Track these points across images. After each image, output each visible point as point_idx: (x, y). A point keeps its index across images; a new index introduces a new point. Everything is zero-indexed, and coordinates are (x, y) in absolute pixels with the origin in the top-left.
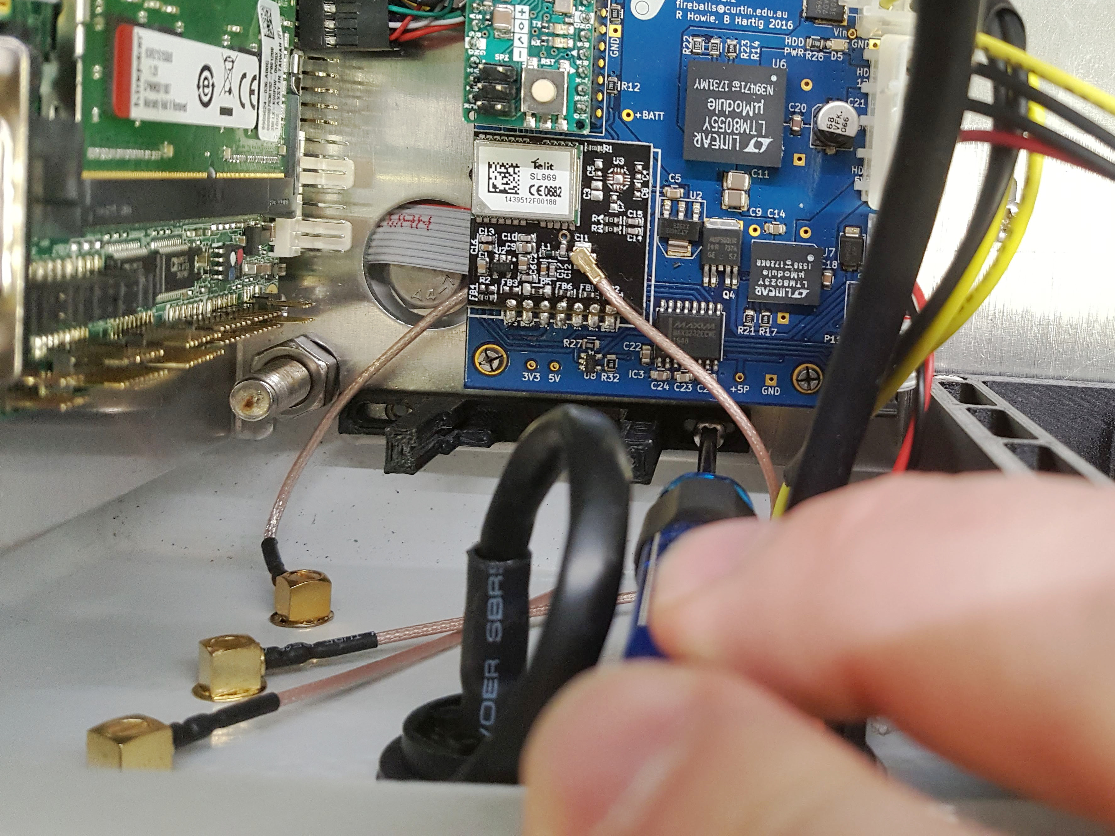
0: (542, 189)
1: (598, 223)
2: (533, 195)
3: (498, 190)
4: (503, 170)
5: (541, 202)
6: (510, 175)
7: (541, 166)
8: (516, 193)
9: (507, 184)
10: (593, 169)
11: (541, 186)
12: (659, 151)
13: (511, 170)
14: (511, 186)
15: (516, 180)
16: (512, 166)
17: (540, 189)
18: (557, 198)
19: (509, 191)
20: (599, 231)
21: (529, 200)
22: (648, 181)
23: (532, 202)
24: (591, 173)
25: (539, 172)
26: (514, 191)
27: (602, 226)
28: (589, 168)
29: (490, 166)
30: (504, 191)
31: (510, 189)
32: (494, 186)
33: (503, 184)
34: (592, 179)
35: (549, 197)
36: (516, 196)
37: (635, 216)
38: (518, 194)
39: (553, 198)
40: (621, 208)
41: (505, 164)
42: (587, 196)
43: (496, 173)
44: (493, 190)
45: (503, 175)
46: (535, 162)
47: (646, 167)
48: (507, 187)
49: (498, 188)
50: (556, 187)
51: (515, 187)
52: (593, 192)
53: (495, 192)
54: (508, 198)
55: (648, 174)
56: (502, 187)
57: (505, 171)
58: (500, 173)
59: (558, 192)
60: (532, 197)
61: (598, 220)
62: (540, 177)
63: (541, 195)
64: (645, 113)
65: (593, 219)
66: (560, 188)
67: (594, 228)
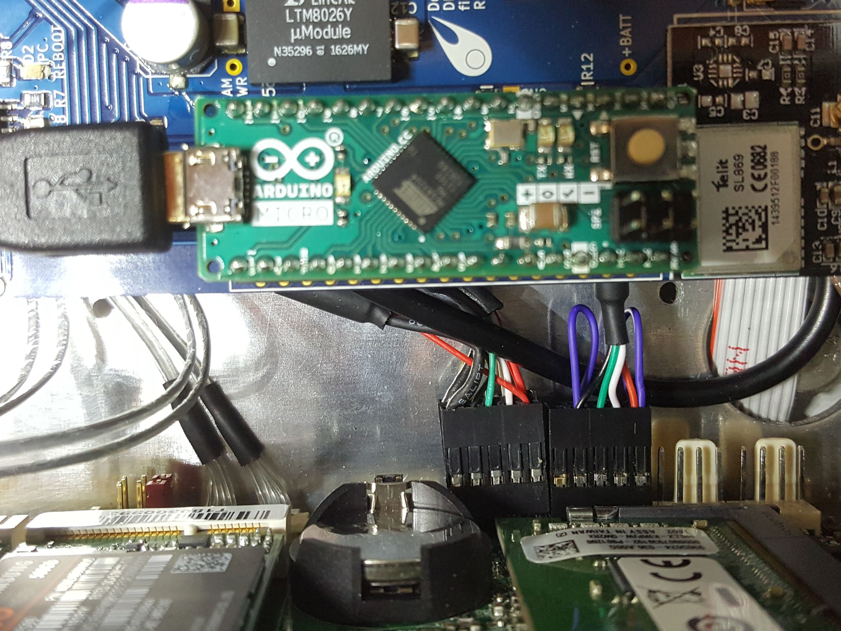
0: (756, 173)
1: (792, 95)
2: (766, 186)
3: (764, 236)
4: (733, 231)
5: (775, 174)
6: (740, 219)
7: (722, 178)
8: (766, 209)
9: (753, 223)
10: (713, 108)
11: (753, 175)
12: (676, 17)
13: (732, 220)
14: (756, 218)
15: (746, 211)
16: (726, 219)
17: (756, 176)
18: (769, 151)
19: (763, 219)
20: (803, 93)
21: (774, 191)
22: (724, 27)
23: (776, 186)
24: (719, 111)
25: (733, 179)
26: (763, 214)
27: (796, 89)
28: (713, 114)
29: (730, 249)
30: (765, 227)
31: (760, 219)
32: (759, 241)
33: (754, 229)
34: (728, 109)
35: (768, 163)
36: (770, 209)
37: (777, 42)
38: (766, 207)
39: (768, 157)
40: (767, 64)
41: (724, 228)
42: (754, 114)
43: (740, 240)
44: (764, 243)
45: (740, 231)
46: (718, 187)
47: (704, 32)
48: (758, 223)
49: (760, 236)
50: (752, 154)
51: (757, 212)
52: (748, 106)
53: (766, 240)
54: (774, 220)
55: (714, 28)
56: (759, 231)
57: (734, 228)
59: (758, 150)
60: (769, 186)
61: (788, 95)
62: (739, 178)
63: (766, 175)
64: (623, 42)
65: (787, 102)
66: (752, 148)
67: (800, 100)
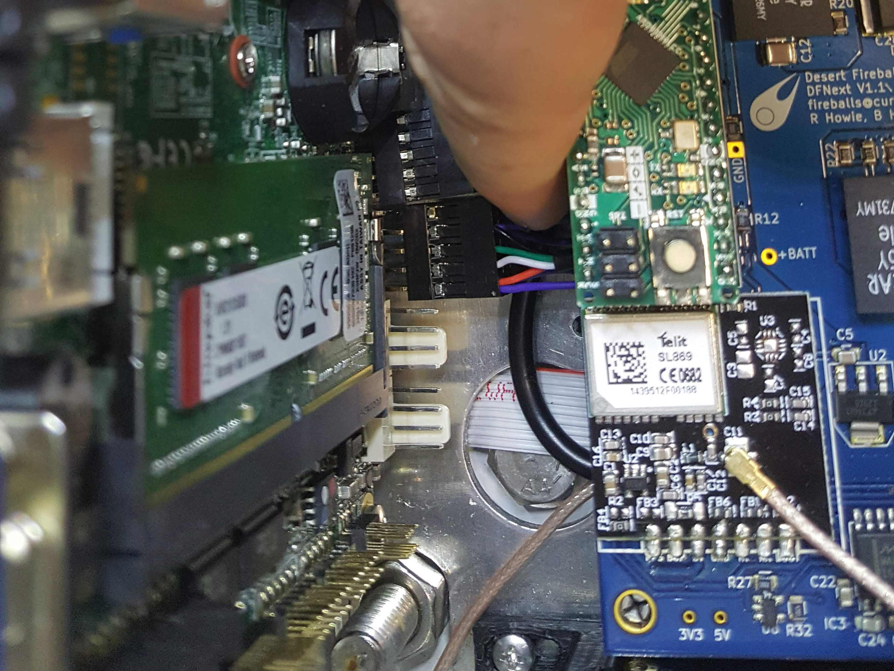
0: (675, 373)
1: (752, 409)
2: (665, 382)
3: (620, 380)
4: (624, 352)
5: (677, 390)
6: (635, 359)
7: (670, 342)
8: (644, 382)
9: (631, 370)
10: (736, 335)
11: (674, 370)
12: (818, 300)
13: (633, 351)
14: (636, 373)
15: (642, 365)
16: (634, 346)
17: (673, 373)
18: (696, 384)
19: (635, 380)
20: (754, 420)
21: (660, 390)
22: (810, 344)
23: (665, 391)
24: (733, 341)
25: (669, 351)
26: (640, 380)
27: (757, 413)
28: (730, 335)
29: (607, 349)
30: (628, 381)
31: (635, 377)
32: (616, 376)
33: (626, 371)
34: (735, 349)
35: (685, 383)
36: (644, 385)
37: (800, 394)
38: (646, 382)
39: (691, 384)
40: (779, 385)
41: (625, 344)
42: (732, 373)
43: (615, 358)
44: (615, 380)
45: (624, 359)
46: (662, 338)
47: (805, 325)
48: (631, 375)
49: (619, 377)
50: (693, 369)
51: (642, 374)
52: (740, 367)
53: (617, 383)
54: (635, 390)
55: (809, 334)
56: (624, 376)
57: (626, 353)
58: (621, 356)
59: (697, 375)
60: (665, 385)
61: (752, 406)
62: (671, 357)
63: (676, 382)
64: (791, 251)
65: (745, 405)
66: (699, 369)
67: (748, 416)
